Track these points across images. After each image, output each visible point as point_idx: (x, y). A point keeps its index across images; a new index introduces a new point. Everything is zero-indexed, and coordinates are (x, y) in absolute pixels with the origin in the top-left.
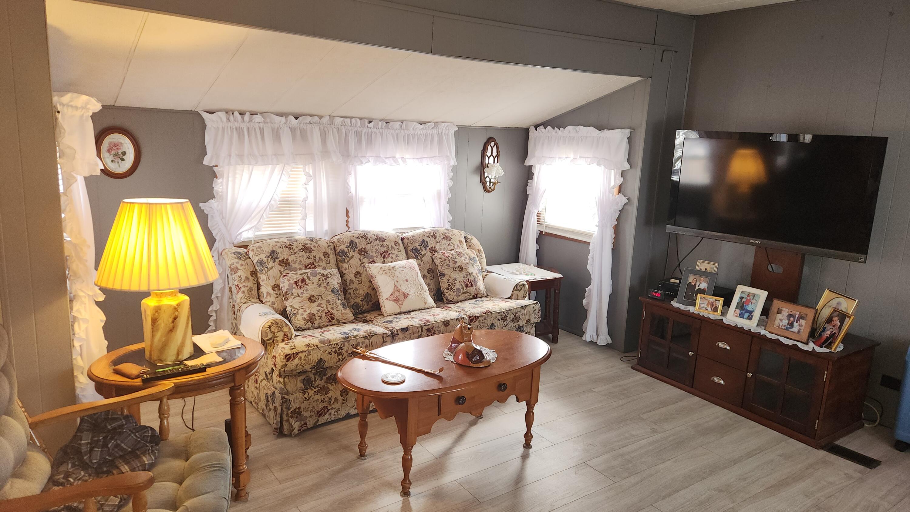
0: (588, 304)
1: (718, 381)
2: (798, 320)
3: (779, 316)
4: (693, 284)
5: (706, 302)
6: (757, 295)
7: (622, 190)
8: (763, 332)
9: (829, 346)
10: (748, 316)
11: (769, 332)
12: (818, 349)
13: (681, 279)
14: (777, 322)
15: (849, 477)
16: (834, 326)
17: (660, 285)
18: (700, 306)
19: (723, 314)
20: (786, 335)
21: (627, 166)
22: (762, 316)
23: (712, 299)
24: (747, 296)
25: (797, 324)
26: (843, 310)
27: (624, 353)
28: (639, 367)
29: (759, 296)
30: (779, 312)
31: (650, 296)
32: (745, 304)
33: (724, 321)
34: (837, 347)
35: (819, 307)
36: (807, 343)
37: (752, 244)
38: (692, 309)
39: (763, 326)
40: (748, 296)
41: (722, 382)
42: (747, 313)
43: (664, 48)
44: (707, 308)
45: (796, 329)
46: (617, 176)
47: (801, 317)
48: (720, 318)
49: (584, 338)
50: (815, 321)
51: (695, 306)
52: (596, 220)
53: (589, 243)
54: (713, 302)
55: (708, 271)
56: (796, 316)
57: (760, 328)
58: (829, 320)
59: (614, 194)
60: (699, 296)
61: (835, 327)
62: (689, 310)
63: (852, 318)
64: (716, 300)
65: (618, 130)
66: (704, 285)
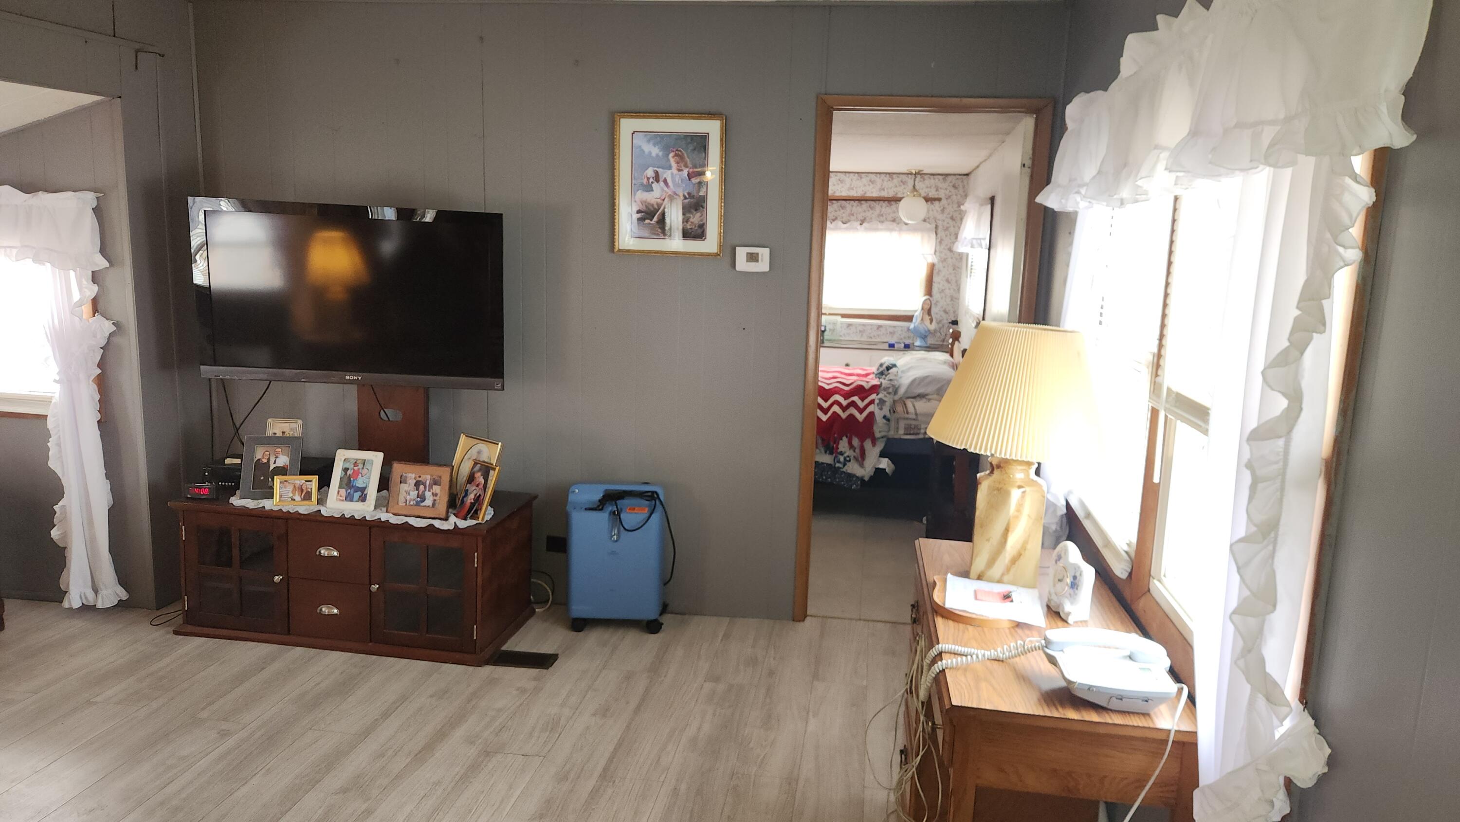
0: (65, 535)
1: (328, 612)
2: (431, 487)
3: (404, 487)
4: (265, 461)
5: (290, 488)
6: (368, 460)
7: (100, 307)
8: (384, 516)
9: (475, 516)
10: (360, 497)
11: (395, 514)
12: (463, 524)
13: (243, 455)
14: (401, 499)
15: (522, 691)
16: (478, 486)
17: (207, 474)
18: (281, 496)
19: (321, 501)
20: (417, 514)
21: (101, 263)
22: (381, 492)
23: (300, 480)
24: (353, 466)
25: (430, 493)
26: (486, 461)
27: (157, 610)
28: (189, 628)
29: (371, 462)
30: (403, 481)
31: (189, 496)
32: (352, 479)
33: (324, 513)
34: (484, 514)
35: (455, 463)
36: (446, 519)
37: (351, 382)
38: (268, 504)
39: (384, 507)
40: (356, 464)
41: (336, 611)
42: (357, 492)
43: (138, 46)
44: (294, 498)
45: (428, 502)
46: (84, 282)
47: (435, 482)
48: (316, 508)
49: (66, 604)
50: (452, 483)
51: (273, 498)
52: (53, 370)
53: (45, 417)
54: (302, 486)
55: (288, 435)
56: (426, 482)
57: (380, 511)
58: (471, 479)
59: (84, 317)
60: (277, 480)
61: (480, 487)
62: (264, 507)
63: (497, 468)
64: (306, 481)
65: (70, 194)
66: (283, 460)
